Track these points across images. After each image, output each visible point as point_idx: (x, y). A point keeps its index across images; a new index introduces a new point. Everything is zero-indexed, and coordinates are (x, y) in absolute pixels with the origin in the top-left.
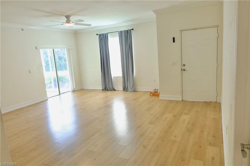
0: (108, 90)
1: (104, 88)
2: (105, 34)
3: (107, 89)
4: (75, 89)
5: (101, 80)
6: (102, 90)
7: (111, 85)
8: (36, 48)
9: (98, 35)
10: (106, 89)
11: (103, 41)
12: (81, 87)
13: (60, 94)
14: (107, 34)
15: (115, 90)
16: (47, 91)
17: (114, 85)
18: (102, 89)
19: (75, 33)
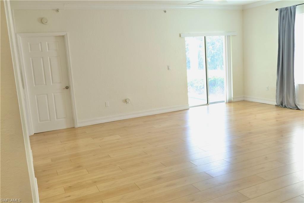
0: (286, 107)
1: (279, 103)
2: (291, 7)
3: (285, 105)
4: (233, 98)
5: (276, 88)
6: (276, 106)
7: (291, 100)
8: (180, 36)
9: (278, 10)
10: (282, 104)
11: (286, 21)
12: (244, 97)
13: (208, 103)
14: (295, 7)
15: (298, 109)
16: (189, 97)
17: (297, 100)
18: (275, 103)
19: (243, 10)
